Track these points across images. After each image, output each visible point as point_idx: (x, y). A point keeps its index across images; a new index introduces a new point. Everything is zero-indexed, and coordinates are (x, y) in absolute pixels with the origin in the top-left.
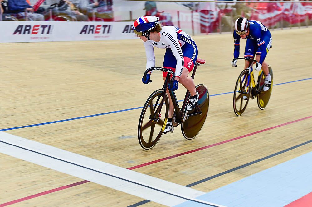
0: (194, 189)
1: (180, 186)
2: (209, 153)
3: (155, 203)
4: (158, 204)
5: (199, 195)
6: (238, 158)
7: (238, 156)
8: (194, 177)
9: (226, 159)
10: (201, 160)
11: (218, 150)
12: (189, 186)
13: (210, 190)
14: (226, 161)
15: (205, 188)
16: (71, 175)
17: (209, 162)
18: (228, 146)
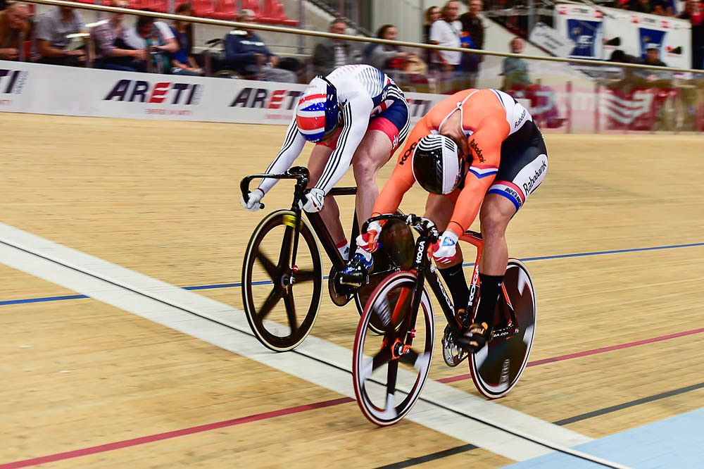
0: (570, 429)
1: (543, 422)
2: (607, 362)
3: (487, 451)
4: (493, 454)
5: (579, 443)
6: (667, 375)
7: (665, 372)
8: (573, 406)
9: (644, 376)
10: (589, 375)
11: (626, 358)
12: (560, 423)
13: (603, 434)
14: (642, 380)
15: (593, 429)
16: (318, 386)
17: (605, 380)
18: (648, 350)
